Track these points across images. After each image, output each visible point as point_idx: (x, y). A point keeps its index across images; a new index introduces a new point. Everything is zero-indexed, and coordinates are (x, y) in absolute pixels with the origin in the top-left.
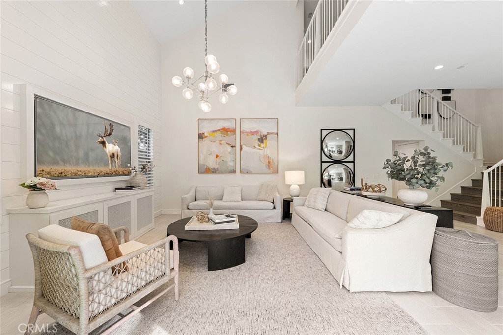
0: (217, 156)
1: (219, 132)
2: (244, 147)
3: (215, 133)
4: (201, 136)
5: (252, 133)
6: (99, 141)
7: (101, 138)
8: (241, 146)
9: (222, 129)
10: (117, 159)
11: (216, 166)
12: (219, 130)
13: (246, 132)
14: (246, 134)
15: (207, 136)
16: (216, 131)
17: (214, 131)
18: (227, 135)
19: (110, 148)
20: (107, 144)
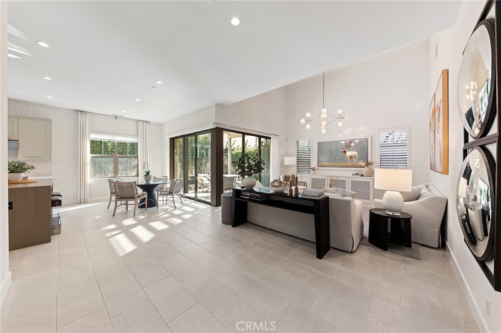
7: (343, 150)
19: (349, 153)
20: (347, 152)
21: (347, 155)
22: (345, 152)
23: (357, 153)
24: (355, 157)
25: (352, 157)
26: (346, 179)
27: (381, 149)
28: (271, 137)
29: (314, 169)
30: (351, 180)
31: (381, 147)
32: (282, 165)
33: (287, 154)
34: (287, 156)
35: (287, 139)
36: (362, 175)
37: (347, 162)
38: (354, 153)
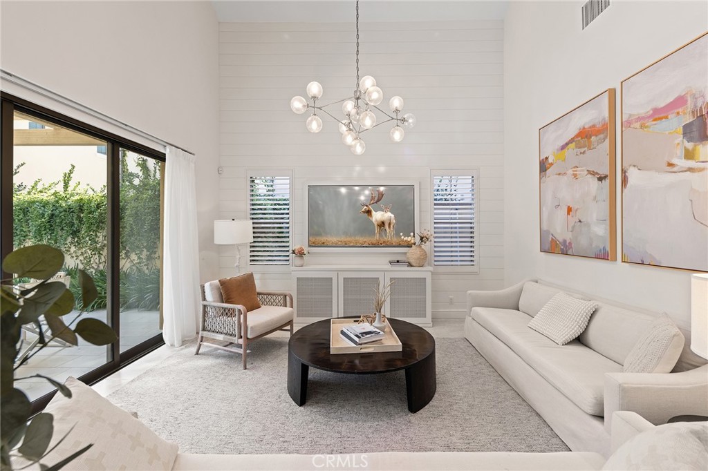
0: (569, 210)
1: (572, 145)
2: (633, 174)
3: (566, 150)
4: (544, 166)
5: (659, 114)
6: (363, 210)
7: (365, 207)
8: (624, 172)
9: (577, 136)
10: (389, 227)
11: (568, 237)
12: (571, 141)
13: (639, 119)
14: (637, 125)
15: (551, 164)
16: (567, 144)
17: (563, 148)
18: (589, 148)
19: (378, 216)
20: (374, 213)
21: (374, 220)
22: (369, 212)
23: (393, 216)
24: (390, 224)
25: (382, 224)
26: (380, 276)
27: (435, 209)
28: (168, 151)
29: (301, 254)
30: (389, 276)
31: (435, 204)
32: (207, 242)
33: (220, 213)
34: (220, 218)
35: (219, 171)
36: (410, 265)
37: (374, 234)
38: (387, 216)
